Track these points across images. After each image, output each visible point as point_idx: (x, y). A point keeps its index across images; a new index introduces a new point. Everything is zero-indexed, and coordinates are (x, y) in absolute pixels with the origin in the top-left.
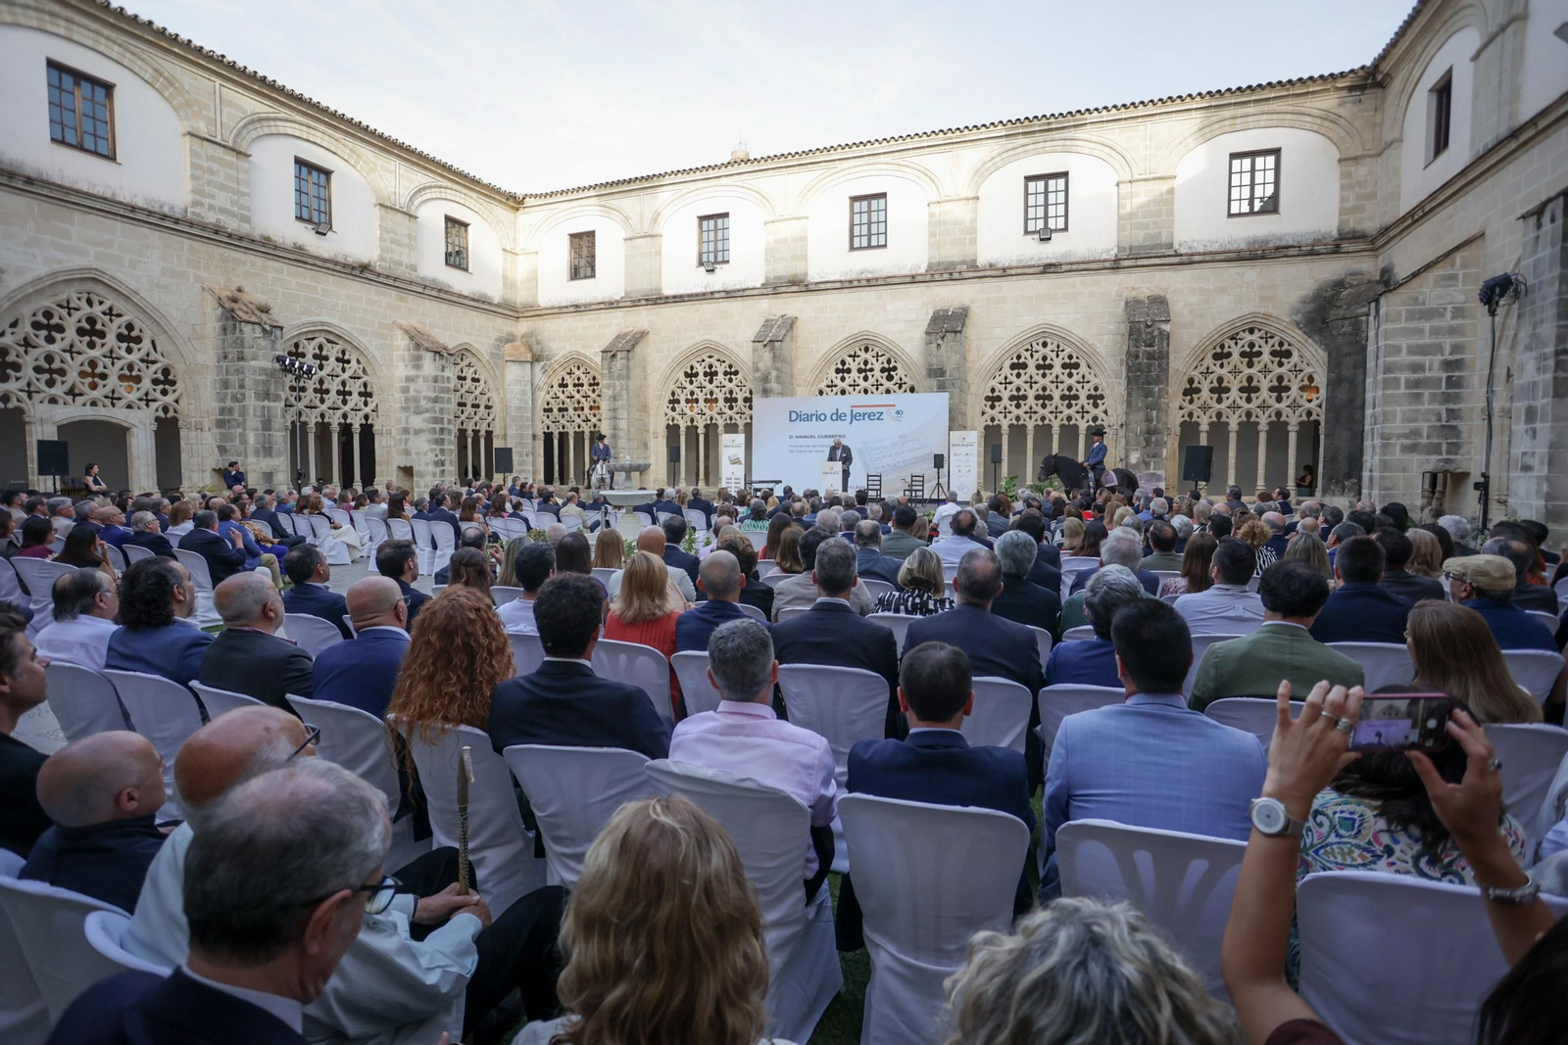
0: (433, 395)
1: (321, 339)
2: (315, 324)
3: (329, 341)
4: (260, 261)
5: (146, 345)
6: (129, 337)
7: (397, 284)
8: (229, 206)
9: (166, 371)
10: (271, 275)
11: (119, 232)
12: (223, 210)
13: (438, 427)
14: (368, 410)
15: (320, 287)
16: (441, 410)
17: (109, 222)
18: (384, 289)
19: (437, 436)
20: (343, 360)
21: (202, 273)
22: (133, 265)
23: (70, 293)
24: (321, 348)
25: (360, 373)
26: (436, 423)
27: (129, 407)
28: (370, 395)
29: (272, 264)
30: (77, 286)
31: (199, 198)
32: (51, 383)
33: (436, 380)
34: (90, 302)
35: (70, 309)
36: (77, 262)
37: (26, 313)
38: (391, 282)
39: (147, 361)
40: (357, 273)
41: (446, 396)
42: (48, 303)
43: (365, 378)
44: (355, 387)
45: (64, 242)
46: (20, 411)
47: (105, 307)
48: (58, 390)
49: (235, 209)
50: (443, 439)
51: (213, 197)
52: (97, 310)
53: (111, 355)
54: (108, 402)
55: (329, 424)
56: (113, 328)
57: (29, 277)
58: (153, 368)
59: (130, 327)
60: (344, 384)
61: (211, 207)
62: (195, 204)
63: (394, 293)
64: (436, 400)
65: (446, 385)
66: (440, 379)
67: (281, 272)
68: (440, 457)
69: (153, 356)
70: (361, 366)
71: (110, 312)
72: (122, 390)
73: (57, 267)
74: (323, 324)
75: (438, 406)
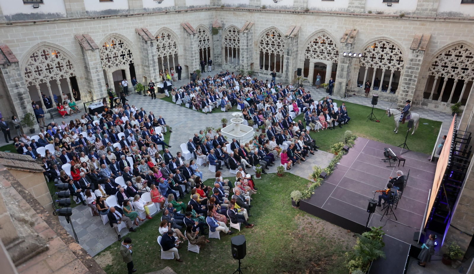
0: (409, 66)
1: (384, 42)
2: (380, 37)
3: (387, 42)
4: (364, 20)
5: (334, 46)
6: (330, 44)
7: (419, 19)
8: (358, 5)
9: (337, 52)
10: (367, 24)
11: (328, 19)
12: (356, 7)
13: (408, 78)
14: (399, 66)
15: (384, 25)
16: (412, 72)
17: (327, 17)
18: (413, 22)
19: (407, 82)
20: (392, 49)
21: (347, 26)
22: (331, 27)
23: (320, 35)
24: (384, 45)
25: (399, 53)
26: (407, 77)
27: (328, 60)
28: (402, 61)
29: (368, 20)
30: (322, 33)
31: (350, 5)
32: (315, 54)
33: (412, 60)
34: (324, 36)
35: (320, 38)
36: (320, 28)
37: (313, 40)
38: (416, 19)
39: (333, 49)
40: (399, 18)
41: (416, 67)
42: (316, 37)
43: (400, 55)
44: (395, 58)
45: (318, 24)
46: (309, 60)
47: (326, 37)
48: (315, 56)
49: (360, 5)
50: (410, 83)
51: (354, 3)
52: (325, 38)
53: (326, 48)
54: (324, 59)
55: (382, 69)
56: (327, 42)
57: (311, 33)
58: (334, 51)
59: (331, 41)
60: (391, 57)
61: (353, 7)
62: (349, 7)
63: (418, 23)
64: (410, 68)
65: (418, 63)
66: (414, 60)
67: (370, 22)
68: (406, 89)
69: (335, 48)
70: (399, 51)
71: (327, 38)
72: (327, 57)
73: (316, 30)
74: (383, 37)
75: (410, 70)
